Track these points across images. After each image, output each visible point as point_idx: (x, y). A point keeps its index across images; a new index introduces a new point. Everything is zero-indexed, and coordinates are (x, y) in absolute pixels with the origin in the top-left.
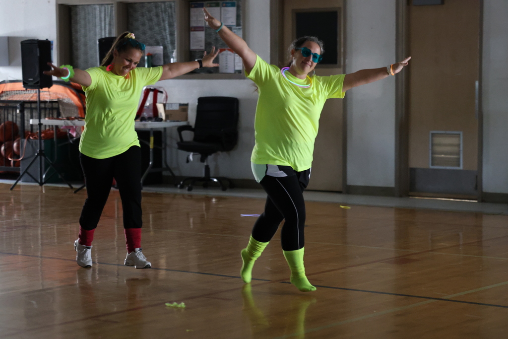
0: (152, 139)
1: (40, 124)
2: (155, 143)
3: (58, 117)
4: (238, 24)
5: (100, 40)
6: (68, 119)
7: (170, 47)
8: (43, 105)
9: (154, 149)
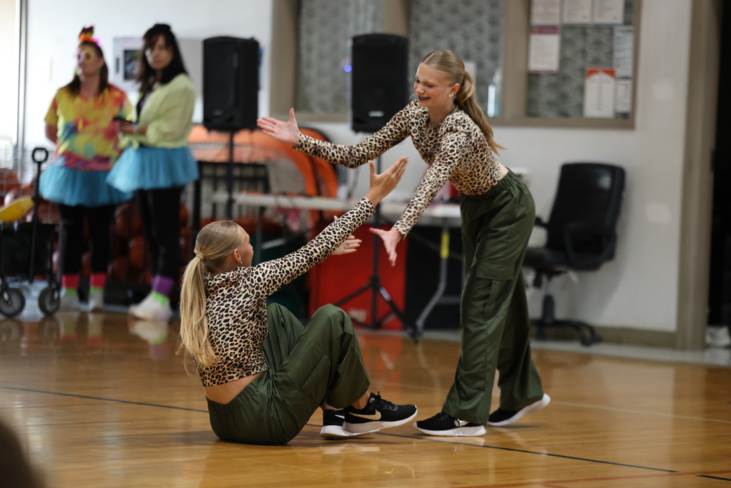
0: (445, 239)
1: (230, 202)
2: (452, 247)
3: (267, 190)
4: (627, 22)
5: (356, 39)
6: (284, 194)
7: (488, 64)
8: (237, 172)
9: (450, 259)
